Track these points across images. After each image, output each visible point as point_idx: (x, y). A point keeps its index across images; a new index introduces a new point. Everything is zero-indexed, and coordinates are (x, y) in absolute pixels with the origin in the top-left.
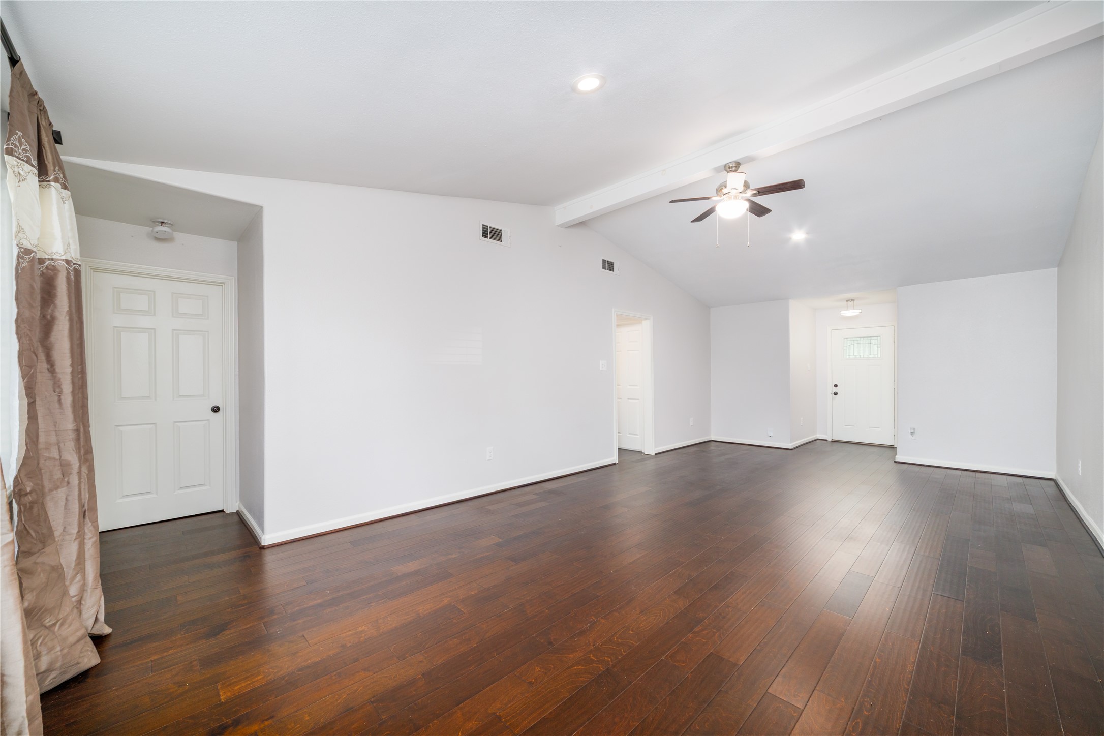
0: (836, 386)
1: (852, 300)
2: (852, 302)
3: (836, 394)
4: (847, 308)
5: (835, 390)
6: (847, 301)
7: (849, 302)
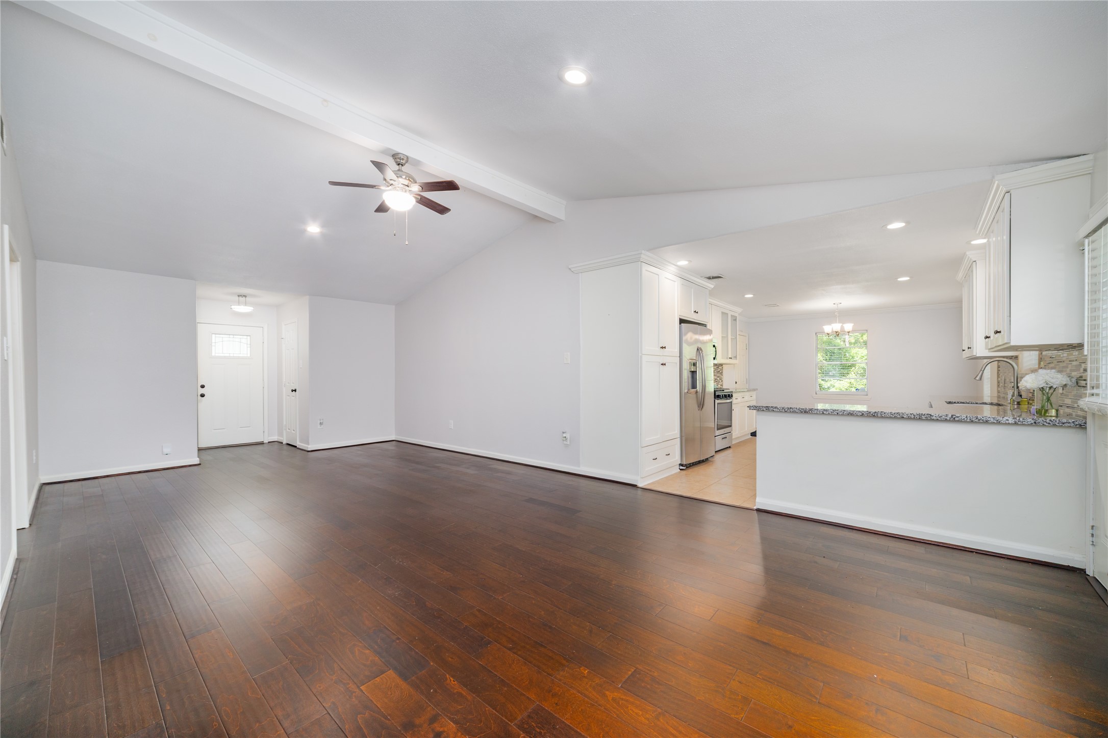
0: (203, 387)
1: (244, 296)
2: (244, 298)
3: (203, 396)
4: (239, 303)
5: (201, 391)
6: (239, 296)
7: (240, 298)
